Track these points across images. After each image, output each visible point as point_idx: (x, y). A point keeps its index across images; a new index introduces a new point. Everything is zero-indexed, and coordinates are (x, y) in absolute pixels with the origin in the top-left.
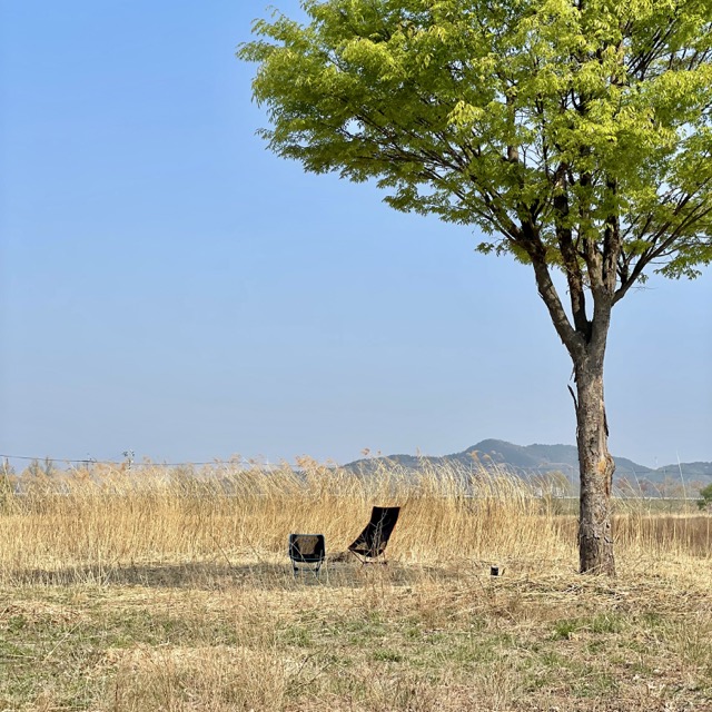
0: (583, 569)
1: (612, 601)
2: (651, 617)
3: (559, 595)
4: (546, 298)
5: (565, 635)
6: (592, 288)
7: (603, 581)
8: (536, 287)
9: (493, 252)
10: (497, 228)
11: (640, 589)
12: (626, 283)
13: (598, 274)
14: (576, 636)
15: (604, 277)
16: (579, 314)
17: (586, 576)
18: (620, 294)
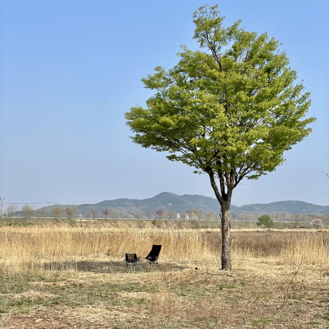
0: (223, 269)
1: (232, 279)
2: (242, 284)
3: (217, 276)
4: (213, 187)
5: (221, 289)
6: (227, 185)
7: (229, 272)
8: (211, 184)
9: (198, 173)
10: (200, 167)
11: (239, 275)
12: (237, 183)
13: (229, 181)
14: (224, 289)
15: (231, 182)
16: (223, 192)
17: (223, 271)
18: (235, 186)
